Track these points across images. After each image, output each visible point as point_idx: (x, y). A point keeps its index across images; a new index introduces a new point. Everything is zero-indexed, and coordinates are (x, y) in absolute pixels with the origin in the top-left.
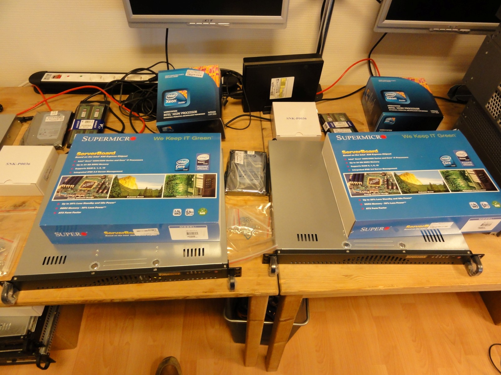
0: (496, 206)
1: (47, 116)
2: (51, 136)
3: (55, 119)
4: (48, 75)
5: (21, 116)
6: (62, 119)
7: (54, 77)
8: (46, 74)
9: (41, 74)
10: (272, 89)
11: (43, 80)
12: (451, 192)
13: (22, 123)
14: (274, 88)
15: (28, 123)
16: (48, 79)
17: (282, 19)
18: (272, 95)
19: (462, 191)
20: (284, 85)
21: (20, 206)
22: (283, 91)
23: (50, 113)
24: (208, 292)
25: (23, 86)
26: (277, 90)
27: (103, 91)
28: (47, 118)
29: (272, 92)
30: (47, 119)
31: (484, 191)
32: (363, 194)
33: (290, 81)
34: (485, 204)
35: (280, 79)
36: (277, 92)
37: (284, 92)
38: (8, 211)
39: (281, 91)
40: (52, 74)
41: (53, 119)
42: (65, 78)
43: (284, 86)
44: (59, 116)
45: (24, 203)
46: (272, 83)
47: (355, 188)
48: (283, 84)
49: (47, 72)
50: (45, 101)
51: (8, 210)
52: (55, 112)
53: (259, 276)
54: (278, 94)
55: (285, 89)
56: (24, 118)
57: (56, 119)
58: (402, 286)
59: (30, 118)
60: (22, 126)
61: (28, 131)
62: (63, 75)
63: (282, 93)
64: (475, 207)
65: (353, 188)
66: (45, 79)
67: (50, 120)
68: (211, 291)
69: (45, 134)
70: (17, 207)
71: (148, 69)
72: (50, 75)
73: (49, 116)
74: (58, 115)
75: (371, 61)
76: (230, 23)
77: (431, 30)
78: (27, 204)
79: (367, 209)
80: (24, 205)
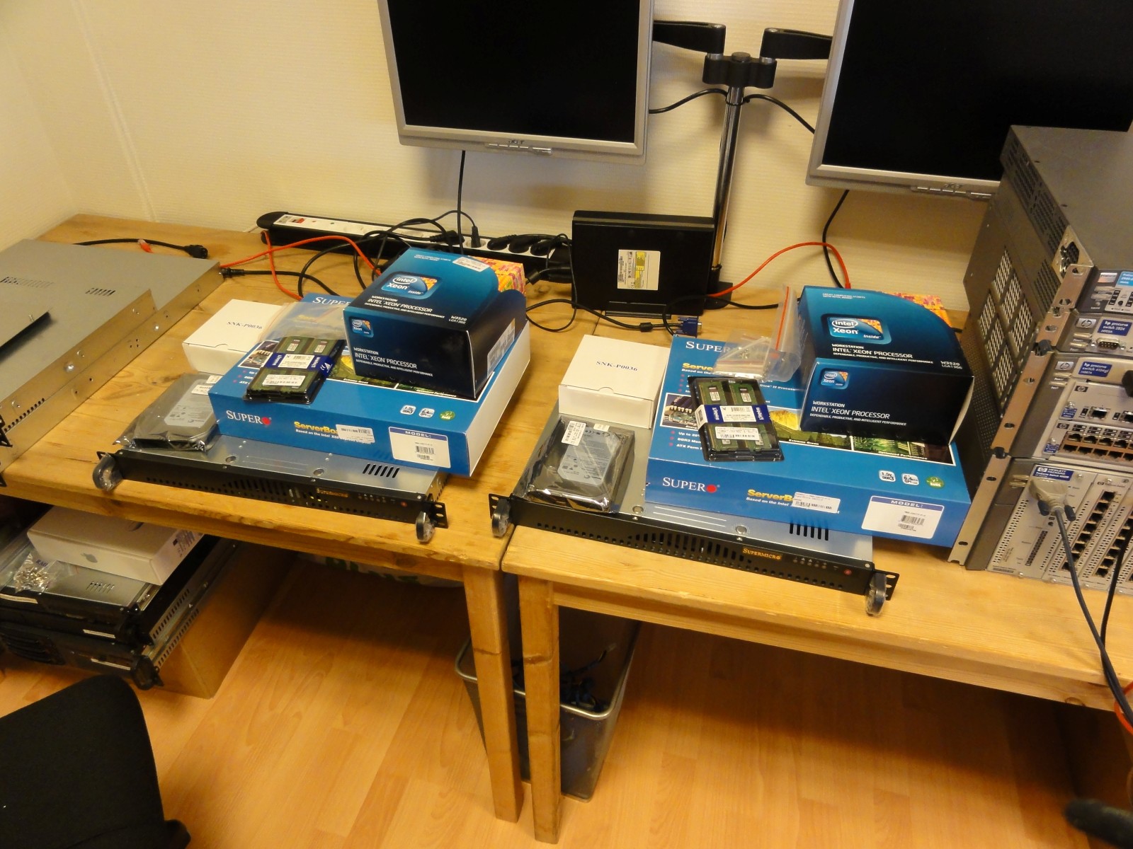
0: (931, 484)
4: (286, 217)
7: (294, 221)
8: (285, 215)
9: (277, 215)
10: (621, 270)
11: (276, 223)
12: (853, 450)
14: (624, 267)
16: (285, 222)
17: (636, 147)
18: (622, 280)
19: (877, 452)
20: (643, 265)
21: (173, 379)
22: (641, 276)
24: (385, 537)
26: (629, 272)
27: (354, 244)
29: (621, 276)
31: (925, 460)
32: (684, 426)
33: (653, 258)
34: (912, 479)
35: (634, 252)
36: (629, 277)
37: (644, 279)
38: (154, 383)
39: (637, 276)
40: (292, 217)
42: (308, 224)
43: (642, 267)
46: (619, 258)
47: (675, 415)
48: (641, 262)
49: (287, 213)
50: (271, 253)
53: (476, 533)
54: (633, 280)
55: (645, 274)
58: (720, 601)
59: (239, 273)
62: (307, 219)
63: (639, 279)
64: (888, 478)
65: (672, 415)
66: (281, 221)
68: (391, 537)
70: (169, 379)
71: (433, 222)
72: (290, 218)
75: (827, 248)
76: (553, 149)
77: (913, 189)
79: (678, 445)
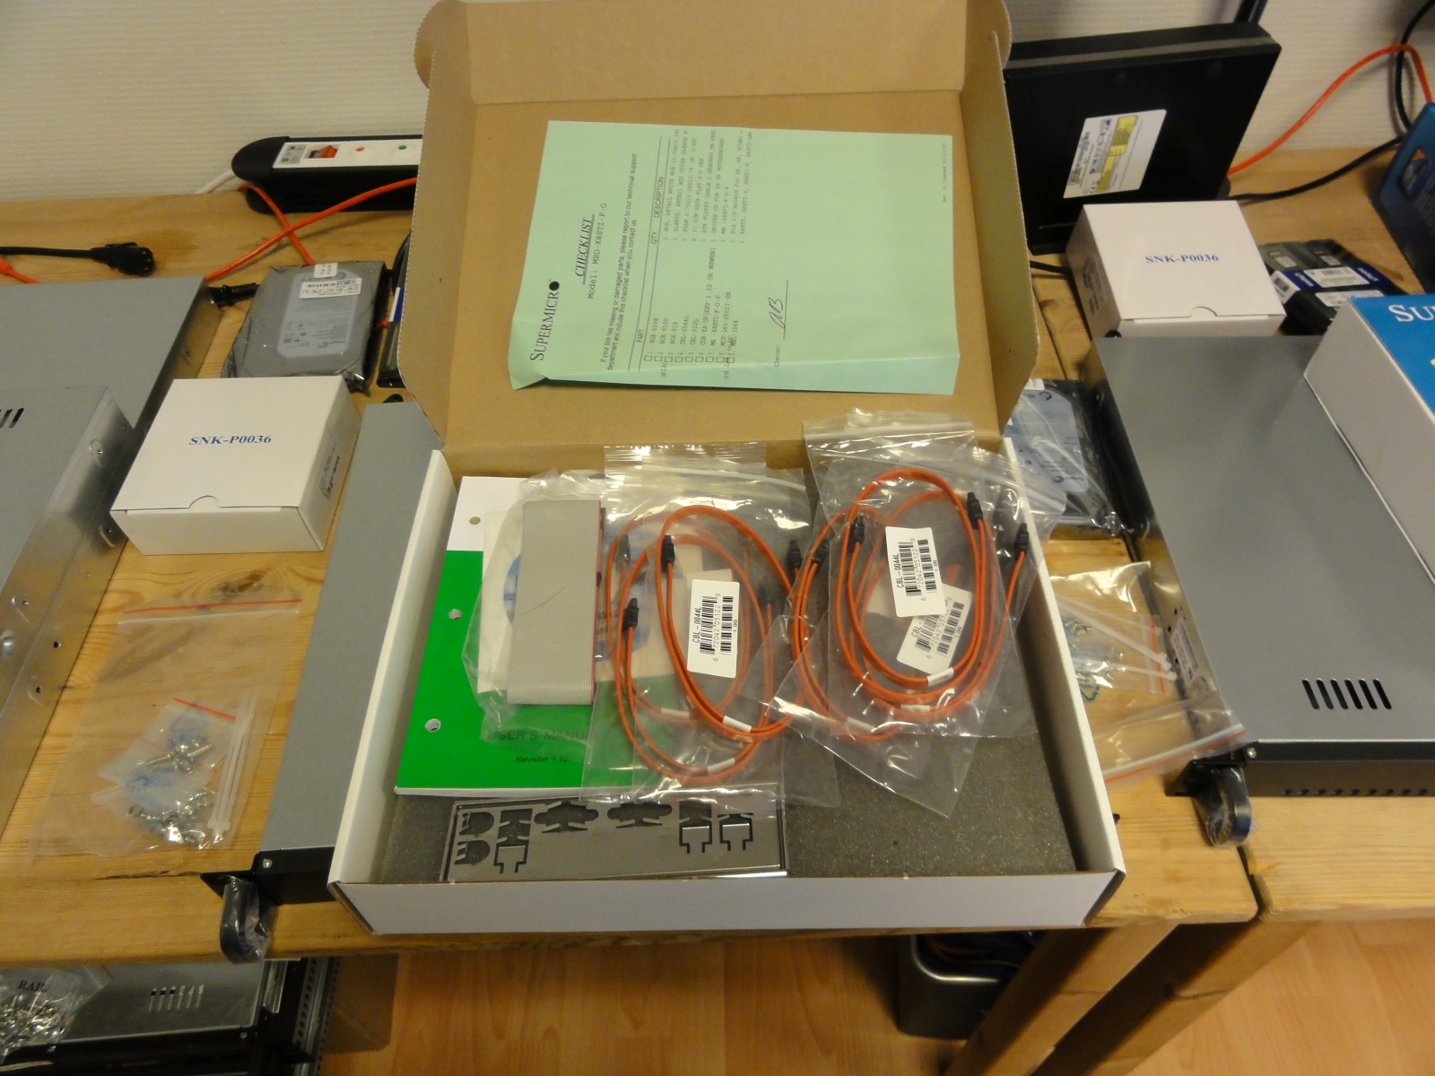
1: (303, 280)
2: (326, 344)
3: (332, 287)
4: (293, 148)
5: (218, 284)
6: (355, 288)
7: (313, 155)
8: (287, 145)
9: (269, 147)
10: (1080, 159)
11: (278, 164)
13: (220, 307)
14: (1086, 154)
15: (240, 309)
16: (296, 160)
18: (1076, 181)
20: (1125, 142)
21: (242, 588)
22: (1115, 165)
23: (313, 271)
25: (211, 192)
26: (1095, 162)
28: (305, 285)
29: (1077, 172)
30: (306, 290)
33: (1147, 126)
35: (1114, 118)
36: (1093, 171)
37: (1119, 171)
38: (204, 608)
39: (1108, 166)
40: (305, 146)
41: (325, 289)
42: (348, 157)
43: (1122, 147)
44: (341, 278)
45: (255, 577)
46: (1083, 135)
49: (288, 139)
50: (288, 234)
51: (202, 602)
52: (327, 265)
54: (1097, 177)
55: (1123, 159)
56: (227, 289)
57: (334, 288)
59: (248, 292)
60: (220, 317)
61: (246, 331)
62: (342, 146)
63: (1110, 173)
66: (284, 160)
67: (314, 291)
69: (302, 339)
70: (232, 591)
72: (301, 149)
73: (310, 280)
74: (341, 276)
75: (1406, 54)
78: (265, 581)
80: (255, 584)
